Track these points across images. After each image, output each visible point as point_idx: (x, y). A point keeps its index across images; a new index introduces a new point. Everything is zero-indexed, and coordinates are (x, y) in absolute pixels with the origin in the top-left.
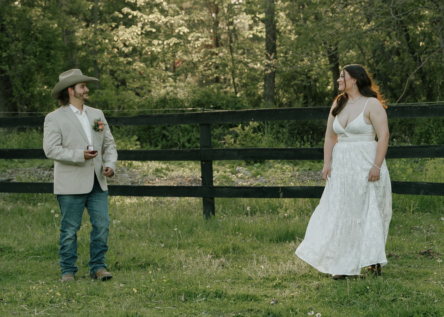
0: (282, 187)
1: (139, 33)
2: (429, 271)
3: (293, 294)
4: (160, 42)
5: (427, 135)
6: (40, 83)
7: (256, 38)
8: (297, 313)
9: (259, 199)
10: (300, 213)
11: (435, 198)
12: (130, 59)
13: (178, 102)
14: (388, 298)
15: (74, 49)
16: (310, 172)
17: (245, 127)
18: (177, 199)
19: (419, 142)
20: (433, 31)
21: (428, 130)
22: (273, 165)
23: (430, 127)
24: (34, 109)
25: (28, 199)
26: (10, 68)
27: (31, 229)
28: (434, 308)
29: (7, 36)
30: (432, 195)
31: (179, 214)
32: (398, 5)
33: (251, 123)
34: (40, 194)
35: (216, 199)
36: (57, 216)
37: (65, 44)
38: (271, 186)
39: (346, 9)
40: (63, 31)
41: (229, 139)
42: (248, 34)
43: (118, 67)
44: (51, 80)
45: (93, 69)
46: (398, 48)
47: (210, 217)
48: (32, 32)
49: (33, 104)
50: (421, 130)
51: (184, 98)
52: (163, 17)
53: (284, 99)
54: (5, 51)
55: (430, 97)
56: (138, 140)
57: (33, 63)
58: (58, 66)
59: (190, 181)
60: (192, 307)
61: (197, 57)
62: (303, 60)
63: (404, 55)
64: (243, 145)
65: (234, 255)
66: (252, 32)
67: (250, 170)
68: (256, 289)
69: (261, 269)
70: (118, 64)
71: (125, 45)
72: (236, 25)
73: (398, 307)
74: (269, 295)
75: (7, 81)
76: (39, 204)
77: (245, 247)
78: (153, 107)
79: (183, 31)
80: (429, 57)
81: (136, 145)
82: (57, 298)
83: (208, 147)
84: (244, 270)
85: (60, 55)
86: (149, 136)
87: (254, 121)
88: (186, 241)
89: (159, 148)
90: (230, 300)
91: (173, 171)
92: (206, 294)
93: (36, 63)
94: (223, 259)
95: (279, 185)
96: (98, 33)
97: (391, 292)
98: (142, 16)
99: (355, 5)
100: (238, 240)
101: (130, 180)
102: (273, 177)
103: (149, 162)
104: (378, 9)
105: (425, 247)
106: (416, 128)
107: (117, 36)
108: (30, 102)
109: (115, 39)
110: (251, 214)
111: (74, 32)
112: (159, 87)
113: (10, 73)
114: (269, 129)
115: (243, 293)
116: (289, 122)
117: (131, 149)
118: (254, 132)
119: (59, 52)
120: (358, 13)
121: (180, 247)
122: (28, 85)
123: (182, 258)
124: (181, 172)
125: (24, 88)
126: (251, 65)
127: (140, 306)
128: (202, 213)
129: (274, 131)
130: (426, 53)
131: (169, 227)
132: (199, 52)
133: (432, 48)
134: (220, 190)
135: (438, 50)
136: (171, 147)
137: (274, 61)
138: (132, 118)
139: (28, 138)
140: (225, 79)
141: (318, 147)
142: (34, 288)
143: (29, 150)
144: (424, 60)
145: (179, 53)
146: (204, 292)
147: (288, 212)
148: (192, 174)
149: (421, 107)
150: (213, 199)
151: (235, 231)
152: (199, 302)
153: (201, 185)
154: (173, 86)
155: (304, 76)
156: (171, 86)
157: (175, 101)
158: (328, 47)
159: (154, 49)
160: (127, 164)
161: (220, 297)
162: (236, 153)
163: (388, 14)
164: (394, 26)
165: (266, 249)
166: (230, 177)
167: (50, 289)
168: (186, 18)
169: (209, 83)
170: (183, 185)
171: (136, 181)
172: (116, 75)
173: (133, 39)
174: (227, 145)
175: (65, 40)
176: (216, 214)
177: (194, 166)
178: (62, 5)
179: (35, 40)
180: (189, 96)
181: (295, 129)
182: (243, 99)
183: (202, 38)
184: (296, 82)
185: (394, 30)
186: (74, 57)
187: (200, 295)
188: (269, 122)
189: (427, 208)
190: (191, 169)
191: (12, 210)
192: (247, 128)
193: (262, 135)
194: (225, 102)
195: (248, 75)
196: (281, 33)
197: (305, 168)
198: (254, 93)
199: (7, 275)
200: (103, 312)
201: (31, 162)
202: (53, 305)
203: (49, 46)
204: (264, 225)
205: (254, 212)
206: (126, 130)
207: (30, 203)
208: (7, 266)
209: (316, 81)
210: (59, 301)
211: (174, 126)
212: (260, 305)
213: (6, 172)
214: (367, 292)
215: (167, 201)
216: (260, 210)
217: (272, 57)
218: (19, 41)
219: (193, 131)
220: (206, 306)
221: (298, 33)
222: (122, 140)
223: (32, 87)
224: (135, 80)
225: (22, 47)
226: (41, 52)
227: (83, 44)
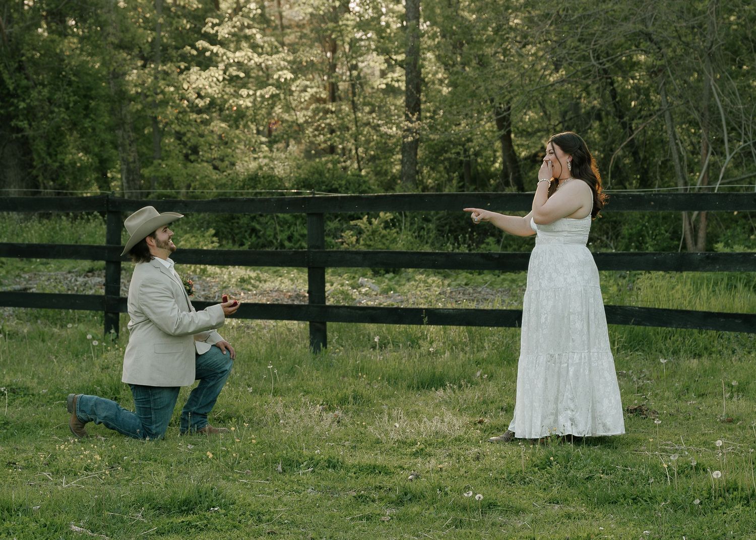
0: (426, 309)
1: (221, 78)
2: (641, 436)
3: (441, 466)
4: (251, 92)
5: (639, 238)
6: (73, 148)
7: (390, 90)
8: (446, 494)
9: (391, 325)
10: (452, 348)
11: (650, 330)
12: (205, 116)
13: (275, 180)
14: (581, 475)
15: (124, 99)
16: (467, 287)
17: (373, 220)
18: (272, 323)
19: (627, 247)
20: (651, 86)
21: (642, 230)
22: (413, 277)
23: (644, 225)
24: (63, 186)
25: (53, 317)
26: (30, 125)
27: (57, 362)
28: (649, 491)
29: (27, 78)
30: (646, 325)
31: (275, 345)
32: (601, 46)
33: (382, 214)
34: (71, 311)
35: (328, 324)
36: (95, 343)
37: (112, 92)
38: (409, 306)
39: (524, 50)
40: (109, 73)
41: (349, 237)
42: (380, 84)
43: (188, 127)
44: (91, 145)
45: (151, 130)
46: (599, 110)
47: (320, 350)
48: (64, 73)
49: (63, 180)
50: (630, 231)
51: (284, 176)
52: (255, 55)
53: (430, 181)
54: (24, 100)
55: (645, 182)
56: (215, 235)
57: (63, 118)
58: (100, 123)
59: (290, 296)
60: (293, 482)
61: (304, 116)
62: (459, 124)
63: (608, 119)
64: (370, 246)
65: (355, 407)
66: (385, 81)
67: (379, 283)
68: (387, 458)
69: (394, 428)
70: (189, 123)
71: (199, 96)
72: (361, 70)
73: (596, 489)
74: (406, 466)
75: (25, 144)
76: (70, 325)
77: (372, 396)
78: (238, 188)
79: (285, 76)
80: (644, 125)
81: (213, 242)
82: (95, 463)
83: (318, 247)
84: (371, 429)
86: (232, 229)
87: (386, 211)
88: (284, 384)
89: (246, 248)
90: (348, 471)
91: (265, 281)
92: (314, 463)
93: (68, 118)
94: (338, 413)
95: (422, 306)
96: (159, 76)
97: (585, 466)
98: (225, 54)
99: (538, 45)
100: (361, 385)
101: (203, 293)
102: (413, 295)
103: (231, 268)
104: (572, 51)
105: (636, 402)
106: (623, 227)
107: (188, 82)
108: (58, 176)
109: (185, 86)
110: (381, 347)
111: (125, 74)
112: (247, 159)
113: (29, 133)
114: (408, 224)
115: (368, 462)
116: (437, 213)
117: (205, 248)
118: (385, 228)
119: (102, 104)
120: (542, 57)
121: (276, 393)
122: (56, 151)
123: (279, 410)
124: (277, 283)
125: (50, 155)
126: (384, 129)
127: (218, 478)
128: (308, 345)
129: (416, 226)
130: (640, 118)
131: (260, 363)
132: (307, 109)
133: (649, 110)
134: (335, 311)
135: (659, 113)
136: (264, 246)
137: (417, 123)
138: (209, 202)
139: (54, 228)
140: (344, 149)
141: (479, 252)
142: (62, 447)
143: (56, 246)
144: (637, 128)
145: (278, 110)
146: (311, 459)
147: (434, 345)
148: (293, 287)
149: (633, 196)
150: (325, 324)
151: (357, 372)
152: (303, 474)
153: (307, 303)
154: (269, 157)
155: (461, 147)
156: (265, 157)
157: (271, 179)
158: (497, 105)
159: (241, 102)
160: (198, 270)
161: (334, 467)
162: (359, 258)
163: (585, 58)
164: (595, 77)
165: (402, 399)
166: (350, 292)
167: (85, 450)
168: (290, 58)
169: (319, 154)
170: (280, 302)
171: (211, 296)
172: (185, 139)
173: (211, 86)
174: (345, 245)
175: (111, 85)
176: (328, 346)
177: (296, 275)
178: (108, 34)
179: (67, 85)
180: (291, 173)
181: (446, 224)
182: (370, 179)
183: (312, 87)
184: (448, 155)
185: (593, 82)
186: (123, 112)
187: (305, 463)
188: (408, 213)
189: (639, 344)
190: (292, 280)
191: (29, 332)
192: (375, 222)
193: (397, 233)
194: (344, 182)
195: (378, 143)
196: (427, 83)
197: (459, 282)
198: (386, 170)
199: (23, 427)
200: (162, 485)
201: (58, 264)
202: (89, 473)
203: (89, 93)
204: (400, 363)
205: (385, 344)
206: (197, 220)
207: (56, 324)
208: (22, 415)
209: (477, 154)
210: (99, 468)
211: (269, 216)
212: (392, 481)
213: (21, 277)
214: (550, 465)
215: (257, 325)
216: (393, 342)
217: (414, 119)
218: (44, 86)
219: (296, 224)
220: (313, 479)
221: (453, 84)
222: (192, 235)
224: (213, 147)
225: (48, 95)
226: (75, 103)
227: (137, 92)
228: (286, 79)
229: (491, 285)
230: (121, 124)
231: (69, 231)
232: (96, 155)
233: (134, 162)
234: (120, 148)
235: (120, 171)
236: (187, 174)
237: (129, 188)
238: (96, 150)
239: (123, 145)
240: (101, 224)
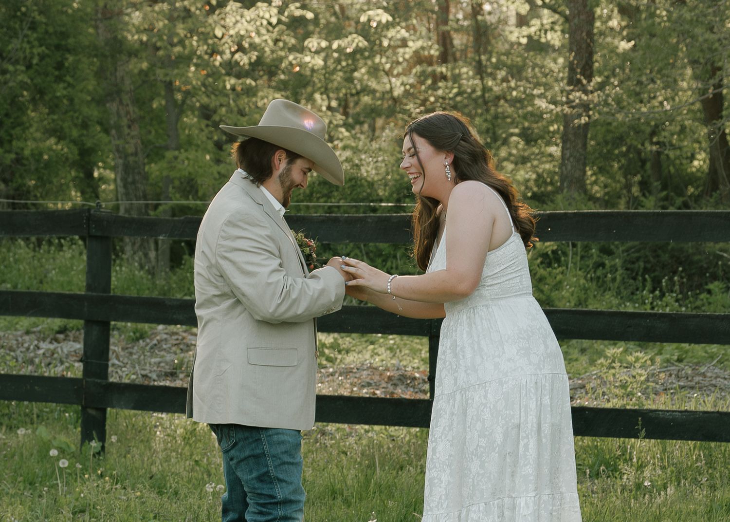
1: (274, 21)
4: (324, 44)
6: (37, 130)
12: (250, 82)
13: (362, 185)
15: (120, 52)
16: (681, 365)
24: (21, 192)
37: (101, 41)
40: (97, 12)
43: (223, 100)
45: (163, 102)
48: (23, 9)
49: (20, 181)
51: (376, 178)
57: (21, 81)
58: (81, 91)
59: (390, 378)
66: (526, 32)
70: (223, 92)
71: (241, 49)
78: (301, 197)
79: (377, 19)
85: (88, 66)
93: (29, 81)
107: (224, 27)
108: (13, 174)
109: (219, 32)
119: (85, 60)
122: (11, 135)
129: (590, 262)
137: (596, 94)
154: (352, 148)
156: (345, 148)
157: (355, 182)
159: (307, 59)
172: (216, 118)
173: (258, 33)
175: (100, 31)
179: (30, 28)
180: (388, 174)
181: (638, 259)
186: (119, 74)
188: (577, 241)
190: (391, 349)
193: (563, 273)
197: (668, 356)
203: (63, 43)
211: (351, 244)
219: (395, 257)
223: (18, 139)
226: (42, 57)
227: (141, 41)
228: (379, 23)
229: (720, 362)
230: (115, 93)
231: (29, 264)
232: (74, 142)
233: (136, 154)
234: (113, 132)
235: (114, 169)
236: (219, 173)
237: (127, 194)
238: (75, 133)
239: (118, 127)
240: (81, 254)
